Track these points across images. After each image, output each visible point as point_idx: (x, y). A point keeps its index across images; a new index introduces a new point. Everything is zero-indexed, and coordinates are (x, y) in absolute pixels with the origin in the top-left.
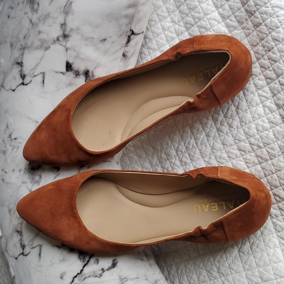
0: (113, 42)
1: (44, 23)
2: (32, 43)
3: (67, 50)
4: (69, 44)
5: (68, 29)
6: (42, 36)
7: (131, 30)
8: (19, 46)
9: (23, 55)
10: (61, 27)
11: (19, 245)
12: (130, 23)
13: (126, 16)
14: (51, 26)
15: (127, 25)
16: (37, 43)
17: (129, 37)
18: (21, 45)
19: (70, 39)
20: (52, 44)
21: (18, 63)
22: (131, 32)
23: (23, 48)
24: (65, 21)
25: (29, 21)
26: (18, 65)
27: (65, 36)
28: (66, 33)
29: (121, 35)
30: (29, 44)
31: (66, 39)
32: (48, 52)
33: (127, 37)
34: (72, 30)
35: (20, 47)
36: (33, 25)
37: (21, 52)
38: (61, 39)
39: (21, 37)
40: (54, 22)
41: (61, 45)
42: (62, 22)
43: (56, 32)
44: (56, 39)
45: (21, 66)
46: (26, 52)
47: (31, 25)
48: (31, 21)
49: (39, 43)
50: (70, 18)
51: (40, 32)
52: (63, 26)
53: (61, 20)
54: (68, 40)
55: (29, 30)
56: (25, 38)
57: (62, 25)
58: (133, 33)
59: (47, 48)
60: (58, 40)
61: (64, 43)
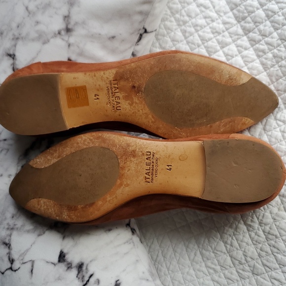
0: (123, 41)
1: (43, 13)
2: (28, 35)
3: (69, 45)
4: (72, 40)
5: (72, 23)
6: (41, 27)
7: (144, 28)
8: (10, 36)
9: (15, 47)
10: (64, 20)
11: (6, 259)
12: (144, 20)
13: (141, 13)
14: (51, 17)
15: (140, 22)
16: (33, 35)
17: (141, 35)
18: (14, 35)
19: (74, 33)
20: (52, 37)
21: (10, 55)
22: (144, 31)
23: (16, 39)
24: (69, 13)
25: (24, 8)
26: (9, 57)
27: (68, 30)
28: (70, 27)
29: (133, 33)
30: (24, 34)
31: (69, 33)
32: (47, 46)
33: (139, 35)
34: (76, 24)
35: (12, 37)
36: (29, 13)
37: (13, 43)
38: (63, 33)
39: (14, 25)
40: (56, 13)
41: (63, 39)
42: (66, 13)
43: (58, 24)
44: (57, 33)
45: (13, 58)
46: (20, 43)
47: (27, 13)
48: (27, 8)
49: (36, 35)
50: (75, 10)
51: (37, 23)
52: (66, 19)
53: (64, 11)
54: (71, 35)
55: (24, 18)
56: (18, 27)
57: (66, 17)
58: (146, 31)
59: (46, 42)
60: (59, 33)
61: (66, 38)
